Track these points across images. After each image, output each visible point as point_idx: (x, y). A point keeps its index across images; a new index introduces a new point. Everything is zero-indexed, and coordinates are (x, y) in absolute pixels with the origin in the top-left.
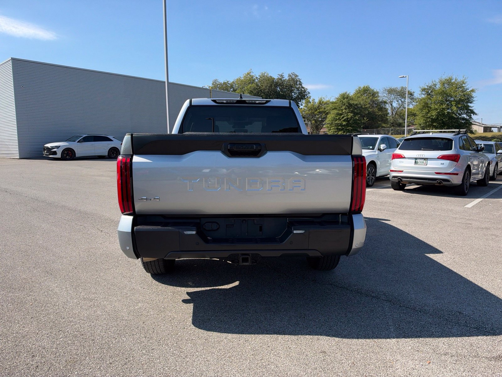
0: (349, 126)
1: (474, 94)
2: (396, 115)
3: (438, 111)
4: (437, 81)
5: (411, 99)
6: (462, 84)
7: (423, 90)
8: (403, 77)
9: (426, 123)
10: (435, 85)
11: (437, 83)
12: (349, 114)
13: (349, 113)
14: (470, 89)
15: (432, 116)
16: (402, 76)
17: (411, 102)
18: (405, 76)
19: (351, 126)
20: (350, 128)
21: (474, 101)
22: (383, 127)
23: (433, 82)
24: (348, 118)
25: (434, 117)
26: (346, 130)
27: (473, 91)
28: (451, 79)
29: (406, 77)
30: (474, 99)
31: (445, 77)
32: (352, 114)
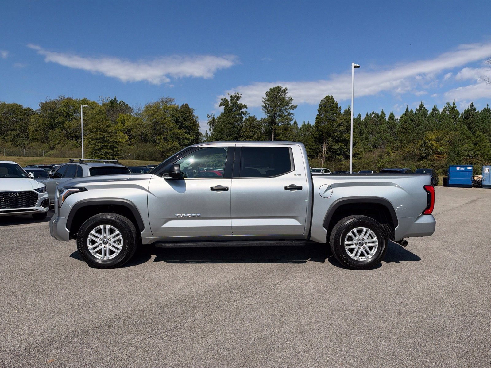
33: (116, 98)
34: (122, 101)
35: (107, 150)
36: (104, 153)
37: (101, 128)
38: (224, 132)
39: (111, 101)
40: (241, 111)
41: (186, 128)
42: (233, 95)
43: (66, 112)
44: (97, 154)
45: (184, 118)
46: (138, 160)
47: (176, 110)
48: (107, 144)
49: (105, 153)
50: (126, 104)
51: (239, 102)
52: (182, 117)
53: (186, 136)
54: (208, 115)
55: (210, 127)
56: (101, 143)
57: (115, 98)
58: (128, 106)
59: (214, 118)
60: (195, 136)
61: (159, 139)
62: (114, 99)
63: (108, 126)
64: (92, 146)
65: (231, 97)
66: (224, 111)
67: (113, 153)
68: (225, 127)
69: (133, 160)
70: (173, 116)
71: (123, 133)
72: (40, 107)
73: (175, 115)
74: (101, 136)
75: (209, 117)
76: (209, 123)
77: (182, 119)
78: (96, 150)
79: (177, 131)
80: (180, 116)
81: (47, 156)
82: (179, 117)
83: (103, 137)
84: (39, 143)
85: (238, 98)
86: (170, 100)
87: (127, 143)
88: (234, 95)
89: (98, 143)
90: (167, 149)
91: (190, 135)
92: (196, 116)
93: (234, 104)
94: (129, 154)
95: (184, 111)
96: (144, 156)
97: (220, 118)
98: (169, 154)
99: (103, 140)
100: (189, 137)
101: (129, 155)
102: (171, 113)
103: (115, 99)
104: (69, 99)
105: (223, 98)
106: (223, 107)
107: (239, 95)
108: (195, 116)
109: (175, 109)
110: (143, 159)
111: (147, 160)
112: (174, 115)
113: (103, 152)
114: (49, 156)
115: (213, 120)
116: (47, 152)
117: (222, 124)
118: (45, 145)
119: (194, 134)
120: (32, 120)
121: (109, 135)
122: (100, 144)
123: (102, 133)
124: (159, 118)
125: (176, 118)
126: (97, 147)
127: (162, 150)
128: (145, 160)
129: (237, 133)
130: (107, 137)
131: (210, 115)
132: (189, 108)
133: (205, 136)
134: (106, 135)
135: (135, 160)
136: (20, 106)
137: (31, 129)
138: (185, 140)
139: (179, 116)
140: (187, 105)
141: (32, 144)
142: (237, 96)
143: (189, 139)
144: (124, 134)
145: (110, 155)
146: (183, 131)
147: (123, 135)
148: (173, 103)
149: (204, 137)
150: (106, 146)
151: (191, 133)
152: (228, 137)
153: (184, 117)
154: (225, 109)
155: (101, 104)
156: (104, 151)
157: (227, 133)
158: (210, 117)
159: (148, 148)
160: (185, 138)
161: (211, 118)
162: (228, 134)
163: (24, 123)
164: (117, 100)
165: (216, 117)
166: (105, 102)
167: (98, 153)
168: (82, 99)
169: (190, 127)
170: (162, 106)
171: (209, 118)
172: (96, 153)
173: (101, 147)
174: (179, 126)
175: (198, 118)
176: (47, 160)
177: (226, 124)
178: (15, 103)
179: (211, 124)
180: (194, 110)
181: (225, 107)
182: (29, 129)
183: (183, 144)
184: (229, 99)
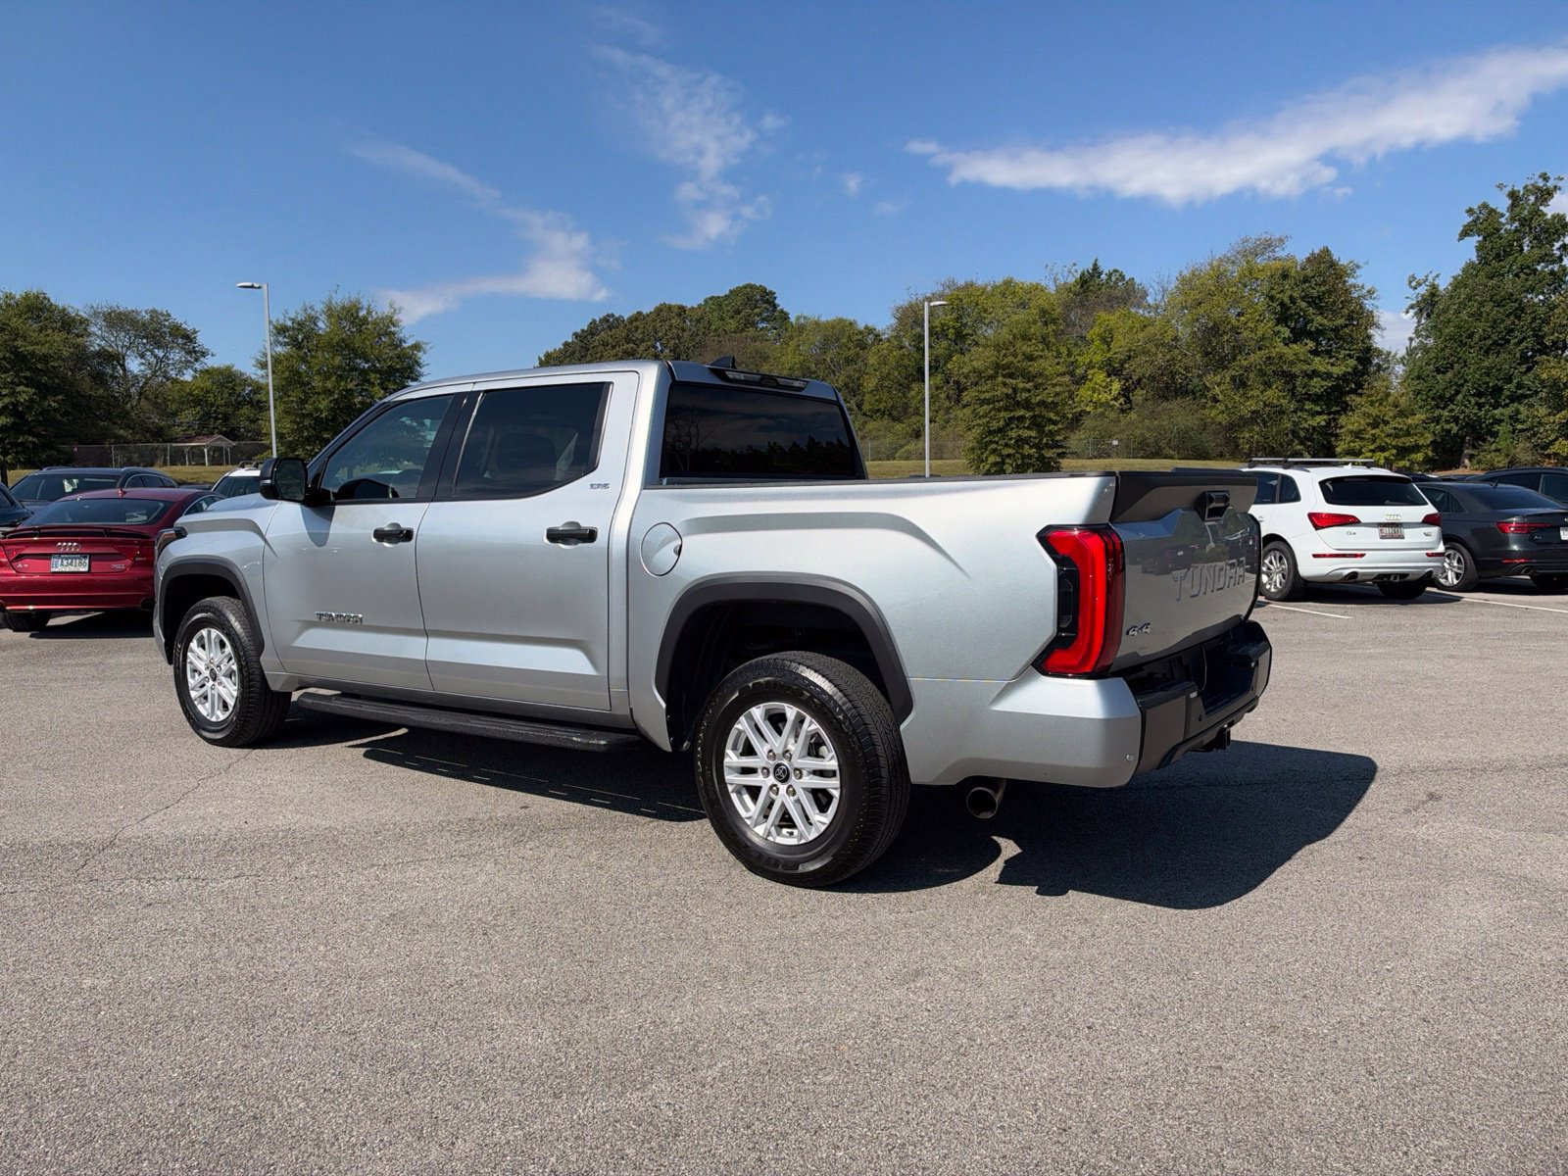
0: (23, 433)
1: (422, 357)
2: (143, 402)
3: (336, 396)
4: (319, 307)
5: (189, 353)
6: (388, 327)
7: (281, 330)
8: (252, 287)
9: (299, 431)
10: (314, 320)
11: (318, 315)
12: (20, 388)
13: (18, 385)
14: (410, 342)
15: (317, 410)
16: (250, 284)
17: (190, 361)
18: (256, 285)
19: (30, 433)
20: (30, 439)
21: (422, 375)
22: (118, 438)
23: (305, 310)
24: (15, 405)
25: (324, 415)
26: (14, 445)
27: (417, 347)
28: (358, 309)
29: (260, 288)
30: (422, 370)
31: (340, 299)
32: (31, 391)
33: (1099, 264)
34: (1116, 271)
35: (1020, 432)
36: (1013, 442)
37: (1008, 366)
38: (1470, 336)
39: (1083, 274)
40: (1557, 245)
41: (1315, 335)
42: (1519, 188)
43: (954, 327)
44: (994, 446)
45: (1314, 301)
46: (1142, 457)
47: (1285, 276)
48: (1021, 412)
49: (1017, 441)
50: (1127, 278)
51: (1550, 210)
52: (1303, 299)
53: (1319, 364)
54: (1413, 278)
55: (1419, 322)
56: (1006, 410)
57: (1095, 265)
58: (1133, 285)
59: (1434, 287)
60: (1352, 362)
61: (1218, 382)
62: (1090, 267)
63: (1030, 358)
64: (981, 422)
65: (1513, 195)
66: (1478, 256)
67: (1041, 440)
68: (1477, 316)
69: (1123, 458)
70: (1272, 298)
71: (1105, 374)
72: (893, 321)
73: (1278, 296)
74: (1005, 390)
75: (1414, 284)
76: (1412, 307)
77: (1304, 305)
78: (990, 433)
79: (1280, 348)
80: (1295, 295)
81: (901, 458)
82: (1292, 299)
83: (1010, 391)
84: (886, 421)
85: (1545, 195)
86: (1268, 245)
87: (1117, 404)
88: (1525, 188)
89: (999, 410)
90: (1242, 418)
91: (1332, 361)
92: (1367, 287)
93: (1524, 222)
94: (1117, 439)
95: (1313, 277)
96: (1162, 444)
97: (1458, 284)
98: (1250, 431)
99: (1013, 401)
100: (1329, 367)
101: (1115, 443)
102: (1265, 288)
103: (1095, 267)
104: (969, 286)
105: (1475, 207)
106: (1474, 240)
107: (1550, 184)
108: (1363, 288)
109: (1280, 272)
110: (1157, 454)
111: (1172, 458)
112: (1274, 292)
113: (1011, 439)
114: (907, 458)
115: (1433, 295)
116: (902, 446)
117: (1463, 305)
118: (898, 427)
119: (1349, 355)
120: (872, 360)
121: (1029, 385)
122: (1003, 414)
123: (1009, 381)
124: (1217, 314)
125: (1282, 304)
126: (995, 425)
127: (1223, 419)
128: (1166, 458)
129: (1534, 336)
130: (1025, 390)
131: (1420, 277)
132: (1333, 264)
133: (1403, 358)
134: (1021, 385)
135: (1133, 458)
136: (851, 324)
137: (870, 383)
138: (1312, 379)
139: (1291, 297)
140: (1326, 251)
141: (871, 425)
142: (1539, 189)
143: (1328, 376)
144: (1109, 376)
145: (1031, 448)
146: (1302, 348)
147: (1104, 381)
148: (1280, 253)
149: (1399, 363)
150: (1021, 419)
151: (1339, 353)
152: (1487, 352)
153: (1312, 297)
154: (1480, 248)
155: (1052, 289)
156: (1013, 434)
157: (1485, 339)
158: (1419, 284)
159: (1180, 415)
160: (1314, 371)
161: (1423, 290)
162: (1489, 342)
163: (854, 370)
164: (1100, 270)
165: (1444, 284)
166: (1062, 281)
167: (997, 443)
168: (999, 280)
169: (1336, 330)
170: (1235, 272)
171: (1415, 288)
172: (991, 442)
173: (1008, 425)
174: (1291, 332)
175: (1374, 295)
176: (875, 467)
177: (1482, 304)
178: (840, 316)
179: (1421, 310)
180: (1358, 267)
181: (1481, 238)
182: (865, 384)
183: (1306, 394)
184: (1502, 204)
